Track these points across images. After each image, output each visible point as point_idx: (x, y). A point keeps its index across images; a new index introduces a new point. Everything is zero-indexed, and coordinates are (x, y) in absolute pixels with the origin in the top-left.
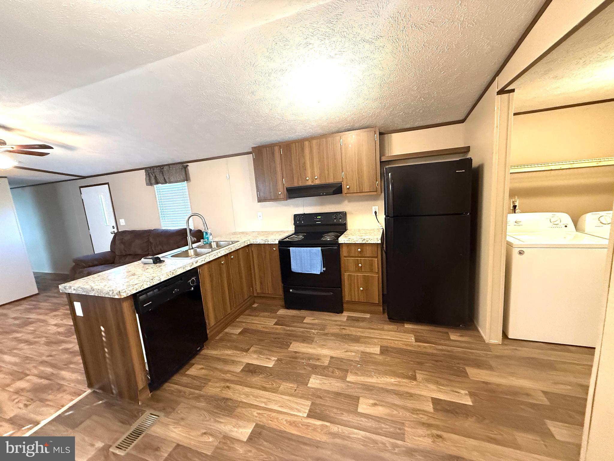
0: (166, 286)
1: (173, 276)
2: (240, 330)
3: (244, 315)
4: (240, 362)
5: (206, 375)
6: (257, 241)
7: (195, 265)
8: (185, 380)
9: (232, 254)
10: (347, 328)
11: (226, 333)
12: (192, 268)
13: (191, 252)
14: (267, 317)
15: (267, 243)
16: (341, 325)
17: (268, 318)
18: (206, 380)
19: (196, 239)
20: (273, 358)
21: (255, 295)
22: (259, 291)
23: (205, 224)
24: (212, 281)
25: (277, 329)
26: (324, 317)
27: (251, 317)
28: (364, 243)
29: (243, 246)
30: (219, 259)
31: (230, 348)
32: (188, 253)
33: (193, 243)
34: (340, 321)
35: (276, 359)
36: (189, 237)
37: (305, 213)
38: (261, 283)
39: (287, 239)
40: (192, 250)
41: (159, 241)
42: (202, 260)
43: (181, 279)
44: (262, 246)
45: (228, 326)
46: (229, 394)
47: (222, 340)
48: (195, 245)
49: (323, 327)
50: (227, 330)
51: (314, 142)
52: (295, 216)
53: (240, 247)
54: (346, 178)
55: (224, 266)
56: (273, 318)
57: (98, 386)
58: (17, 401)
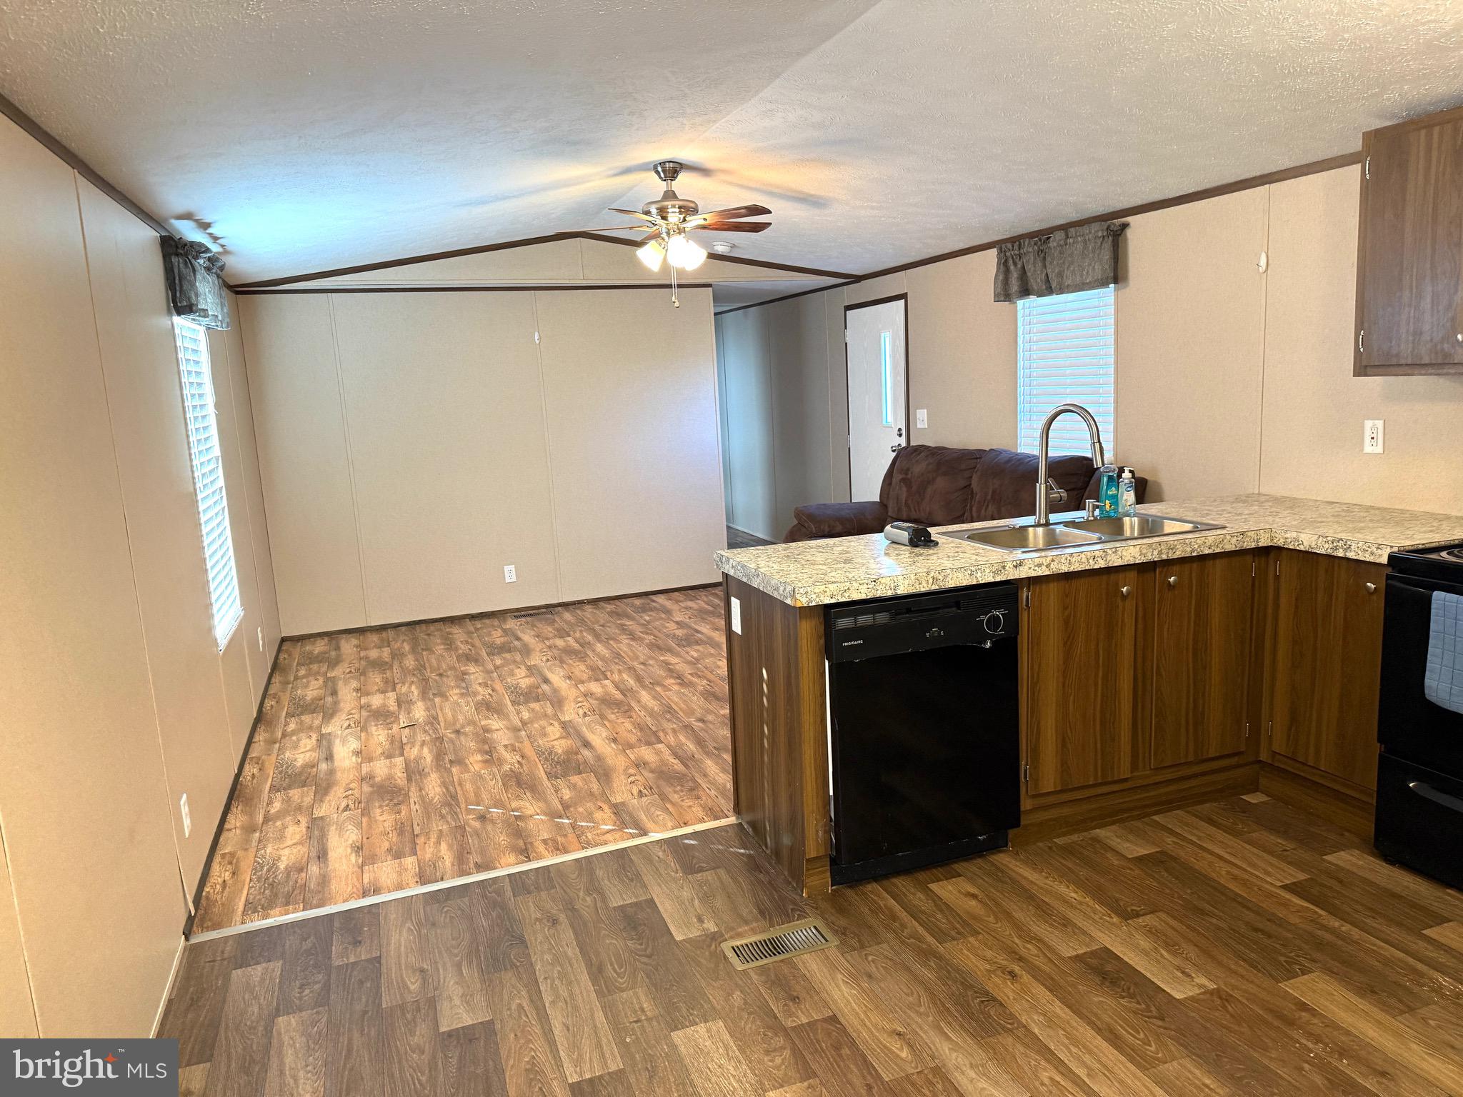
0: (908, 611)
1: (935, 587)
2: (1146, 852)
3: (1188, 812)
4: (1085, 933)
5: (974, 918)
6: (1303, 537)
7: (1011, 574)
8: (918, 899)
9: (1176, 568)
11: (1096, 840)
12: (998, 579)
13: (1035, 536)
14: (1271, 853)
15: (1340, 554)
17: (1279, 857)
18: (965, 927)
19: (1064, 495)
20: (1202, 980)
21: (1264, 756)
22: (1279, 743)
23: (1097, 445)
25: (1286, 905)
27: (1212, 830)
29: (1229, 548)
30: (1113, 577)
31: (1080, 884)
32: (1024, 539)
35: (1212, 986)
36: (1043, 487)
39: (1443, 553)
40: (1040, 530)
42: (1037, 561)
44: (1322, 562)
45: (1113, 823)
46: (1006, 991)
47: (1069, 851)
48: (1054, 517)
50: (1101, 833)
53: (1218, 550)
55: (1130, 604)
56: (1298, 865)
57: (748, 817)
58: (632, 779)
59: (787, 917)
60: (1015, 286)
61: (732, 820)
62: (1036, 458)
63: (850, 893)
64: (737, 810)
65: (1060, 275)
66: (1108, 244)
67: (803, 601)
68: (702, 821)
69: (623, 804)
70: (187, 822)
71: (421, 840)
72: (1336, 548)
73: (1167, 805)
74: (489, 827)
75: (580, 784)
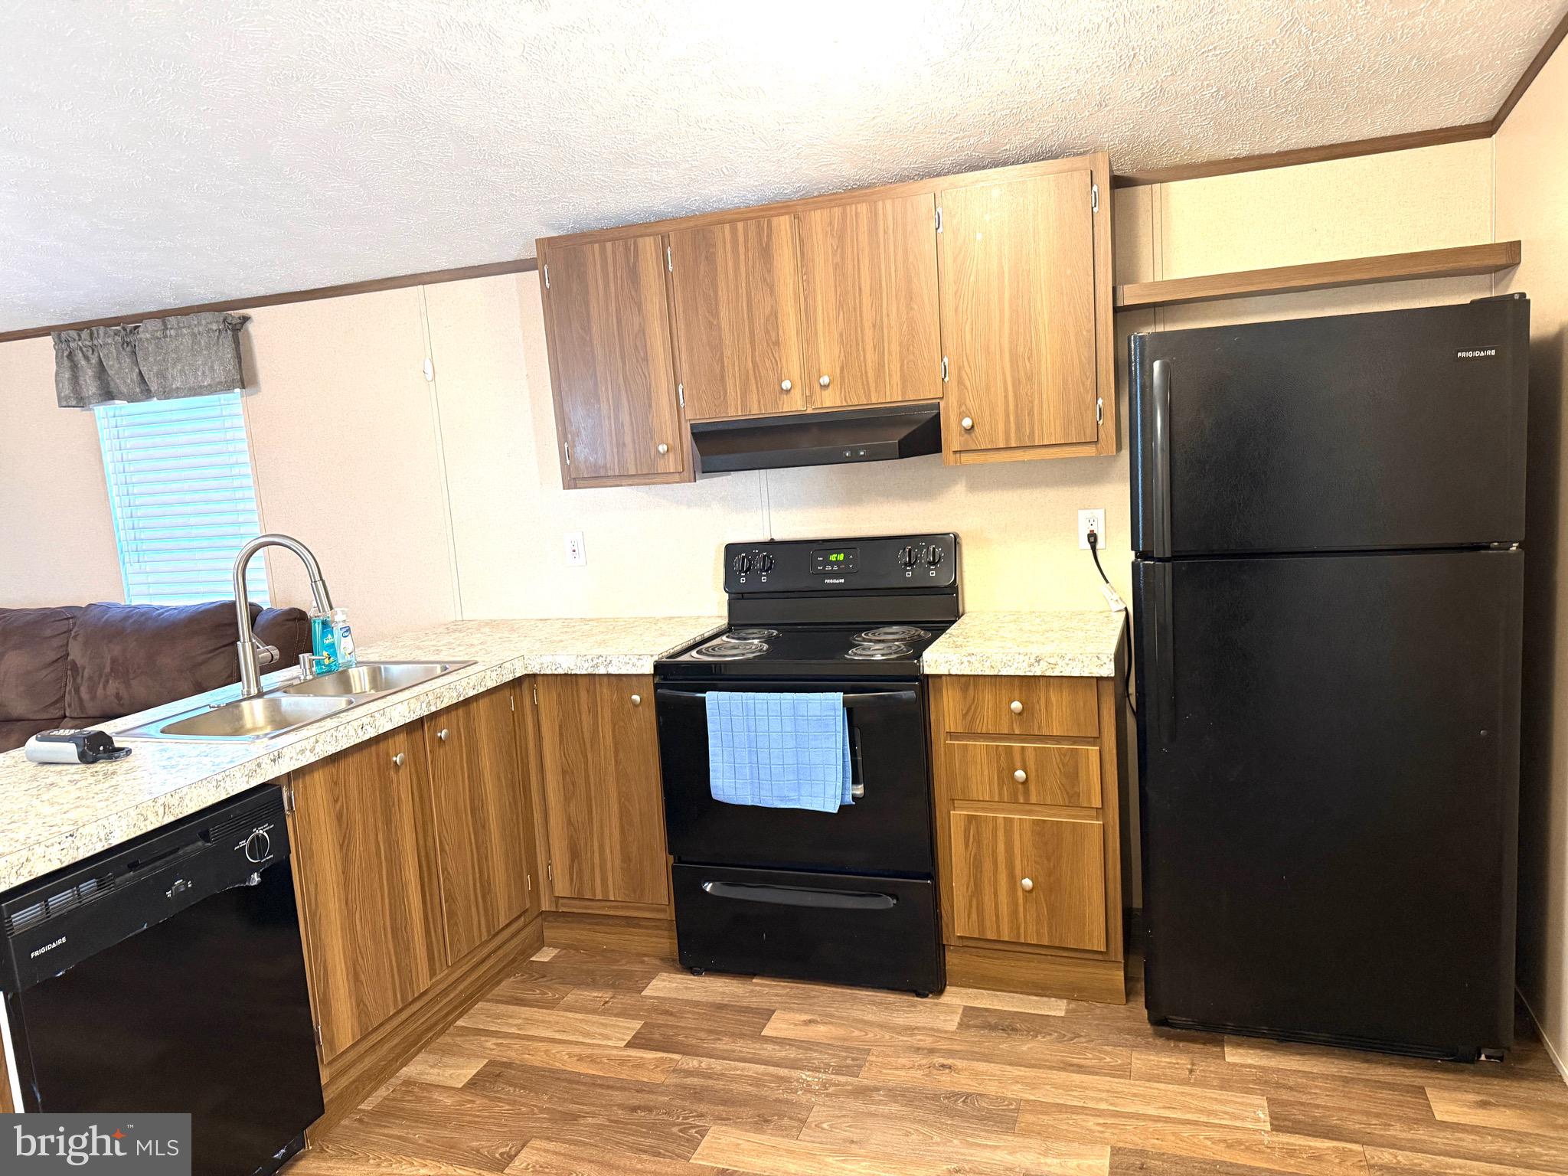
0: (133, 866)
2: (475, 1072)
3: (488, 1001)
6: (559, 659)
7: (270, 772)
9: (443, 720)
10: (959, 1063)
11: (410, 1083)
12: (254, 783)
13: (255, 712)
14: (594, 1012)
15: (602, 671)
16: (932, 1051)
17: (604, 1013)
19: (276, 652)
21: (546, 906)
22: (562, 888)
23: (320, 584)
24: (345, 844)
25: (640, 1065)
26: (857, 1014)
27: (526, 1011)
28: (1038, 673)
29: (491, 684)
30: (382, 746)
31: (422, 1152)
32: (239, 718)
33: (266, 668)
34: (932, 1031)
36: (248, 645)
37: (778, 537)
38: (575, 853)
39: (694, 653)
40: (258, 704)
41: (114, 661)
42: (298, 746)
43: (205, 836)
44: (582, 682)
45: (419, 1051)
47: (387, 1113)
48: (271, 680)
49: (852, 1059)
50: (409, 1071)
51: (817, 218)
52: (732, 551)
53: (481, 690)
54: (960, 382)
55: (404, 774)
56: (623, 1014)
60: (89, 387)
62: (231, 607)
65: (161, 375)
66: (227, 340)
72: (597, 666)
73: (465, 1004)
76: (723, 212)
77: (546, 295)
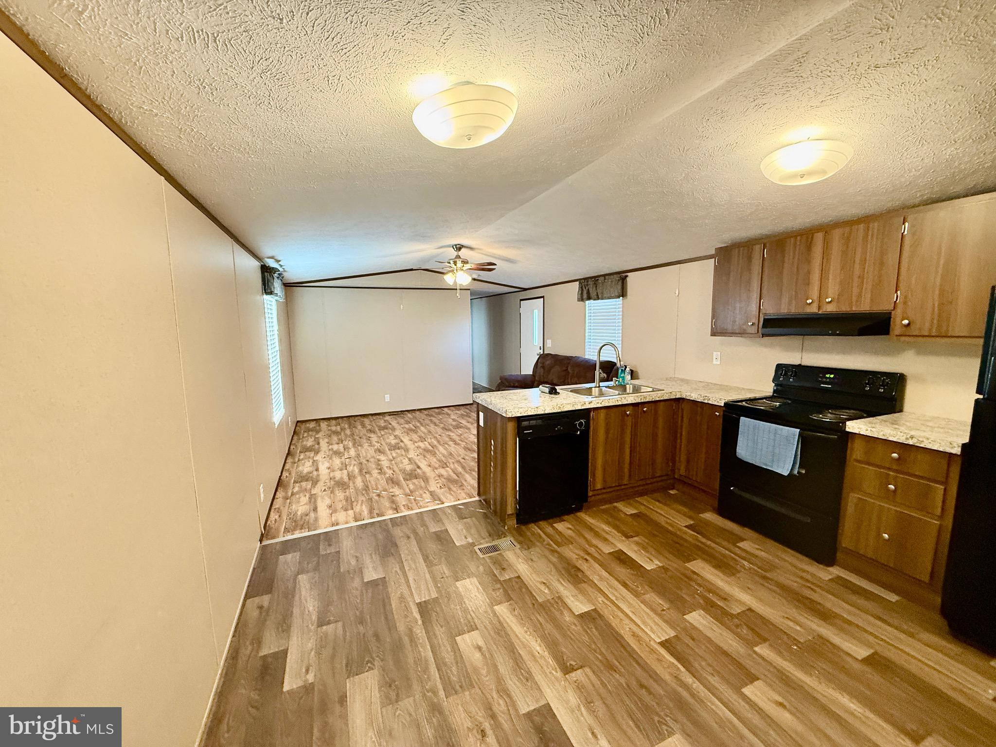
0: (549, 419)
1: (559, 411)
2: (634, 512)
3: (649, 497)
4: (612, 543)
5: (572, 537)
6: (692, 395)
7: (588, 406)
8: (549, 530)
9: (646, 405)
10: (818, 590)
11: (615, 507)
12: (583, 408)
13: (595, 391)
14: (680, 513)
15: (706, 401)
16: (807, 581)
17: (683, 515)
18: (569, 541)
19: (606, 376)
20: (658, 563)
21: (677, 476)
22: (682, 471)
24: (607, 432)
25: (686, 533)
26: (783, 556)
27: (658, 504)
28: (911, 443)
29: (667, 398)
31: (610, 525)
32: (591, 392)
33: (601, 380)
34: (813, 575)
35: (660, 565)
36: (598, 372)
37: (803, 364)
38: (688, 461)
39: (744, 403)
40: (597, 389)
42: (597, 401)
44: (700, 404)
45: (621, 501)
46: (584, 566)
47: (604, 511)
48: (602, 384)
49: (771, 567)
50: (615, 504)
52: (779, 367)
53: (663, 399)
55: (630, 418)
56: (691, 518)
57: (484, 497)
58: (437, 481)
59: (499, 537)
60: (585, 296)
61: (477, 498)
62: (596, 361)
63: (523, 527)
64: (479, 494)
65: (602, 293)
66: (620, 283)
67: (510, 415)
68: (465, 499)
69: (434, 491)
70: (262, 495)
71: (355, 504)
72: (704, 399)
73: (642, 494)
74: (381, 499)
75: (417, 483)
76: (792, 232)
77: (716, 268)
